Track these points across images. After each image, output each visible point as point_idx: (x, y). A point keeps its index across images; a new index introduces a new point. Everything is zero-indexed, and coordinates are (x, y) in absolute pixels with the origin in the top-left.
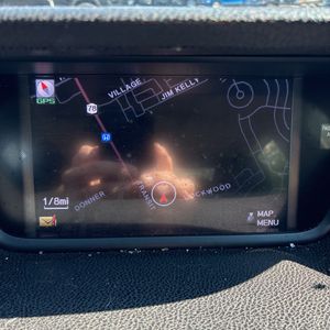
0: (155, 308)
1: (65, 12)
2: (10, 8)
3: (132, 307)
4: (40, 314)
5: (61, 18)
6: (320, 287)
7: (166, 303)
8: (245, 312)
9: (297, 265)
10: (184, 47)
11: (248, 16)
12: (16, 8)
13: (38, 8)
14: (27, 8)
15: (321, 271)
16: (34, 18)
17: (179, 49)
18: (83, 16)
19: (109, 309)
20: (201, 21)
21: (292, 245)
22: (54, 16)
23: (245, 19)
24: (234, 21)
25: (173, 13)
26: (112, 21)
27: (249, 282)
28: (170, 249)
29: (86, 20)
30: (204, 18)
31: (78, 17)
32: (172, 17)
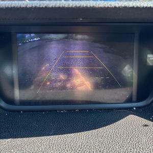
0: (72, 135)
1: (32, 3)
2: (9, 2)
3: (62, 134)
4: (21, 137)
5: (30, 6)
6: (146, 126)
7: (77, 132)
8: (112, 136)
9: (136, 117)
10: (83, 18)
11: (110, 5)
12: (11, 2)
13: (20, 2)
14: (16, 2)
15: (147, 119)
16: (19, 6)
17: (81, 19)
18: (40, 5)
19: (52, 135)
20: (91, 7)
21: (134, 108)
22: (27, 5)
23: (109, 6)
24: (105, 7)
25: (78, 4)
26: (52, 8)
27: (115, 124)
28: (80, 110)
29: (41, 7)
30: (92, 6)
31: (38, 6)
32: (78, 6)
